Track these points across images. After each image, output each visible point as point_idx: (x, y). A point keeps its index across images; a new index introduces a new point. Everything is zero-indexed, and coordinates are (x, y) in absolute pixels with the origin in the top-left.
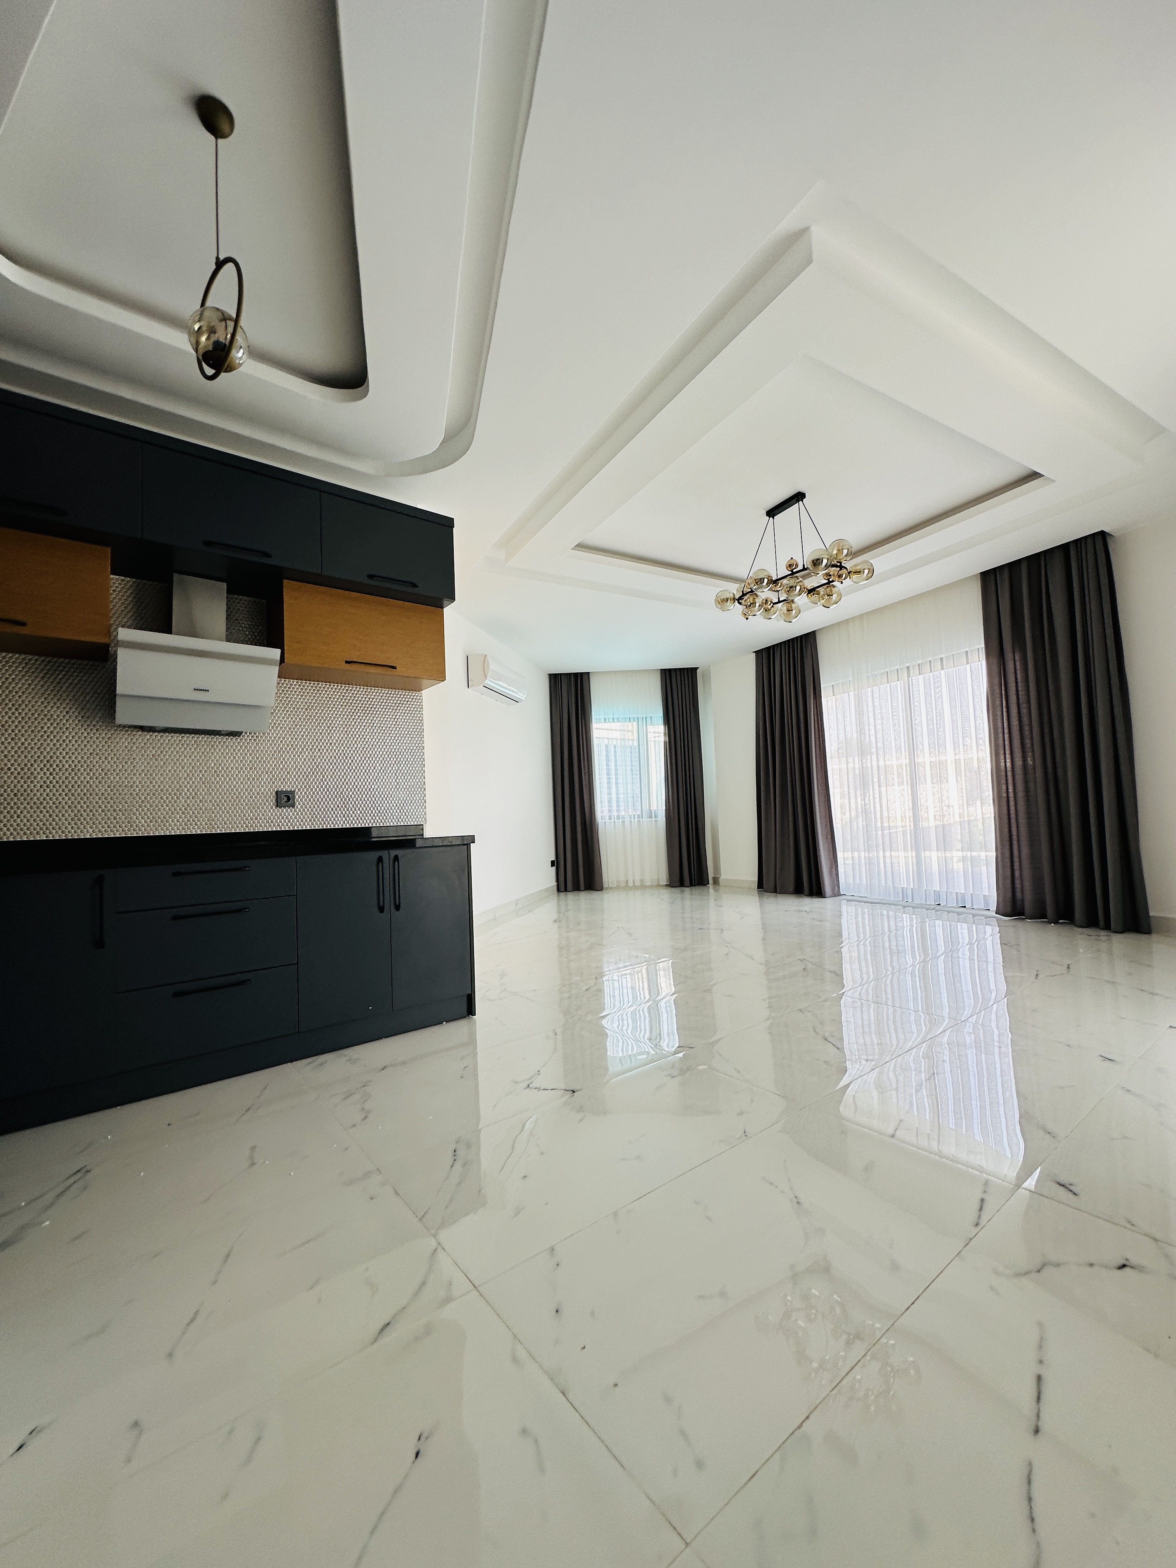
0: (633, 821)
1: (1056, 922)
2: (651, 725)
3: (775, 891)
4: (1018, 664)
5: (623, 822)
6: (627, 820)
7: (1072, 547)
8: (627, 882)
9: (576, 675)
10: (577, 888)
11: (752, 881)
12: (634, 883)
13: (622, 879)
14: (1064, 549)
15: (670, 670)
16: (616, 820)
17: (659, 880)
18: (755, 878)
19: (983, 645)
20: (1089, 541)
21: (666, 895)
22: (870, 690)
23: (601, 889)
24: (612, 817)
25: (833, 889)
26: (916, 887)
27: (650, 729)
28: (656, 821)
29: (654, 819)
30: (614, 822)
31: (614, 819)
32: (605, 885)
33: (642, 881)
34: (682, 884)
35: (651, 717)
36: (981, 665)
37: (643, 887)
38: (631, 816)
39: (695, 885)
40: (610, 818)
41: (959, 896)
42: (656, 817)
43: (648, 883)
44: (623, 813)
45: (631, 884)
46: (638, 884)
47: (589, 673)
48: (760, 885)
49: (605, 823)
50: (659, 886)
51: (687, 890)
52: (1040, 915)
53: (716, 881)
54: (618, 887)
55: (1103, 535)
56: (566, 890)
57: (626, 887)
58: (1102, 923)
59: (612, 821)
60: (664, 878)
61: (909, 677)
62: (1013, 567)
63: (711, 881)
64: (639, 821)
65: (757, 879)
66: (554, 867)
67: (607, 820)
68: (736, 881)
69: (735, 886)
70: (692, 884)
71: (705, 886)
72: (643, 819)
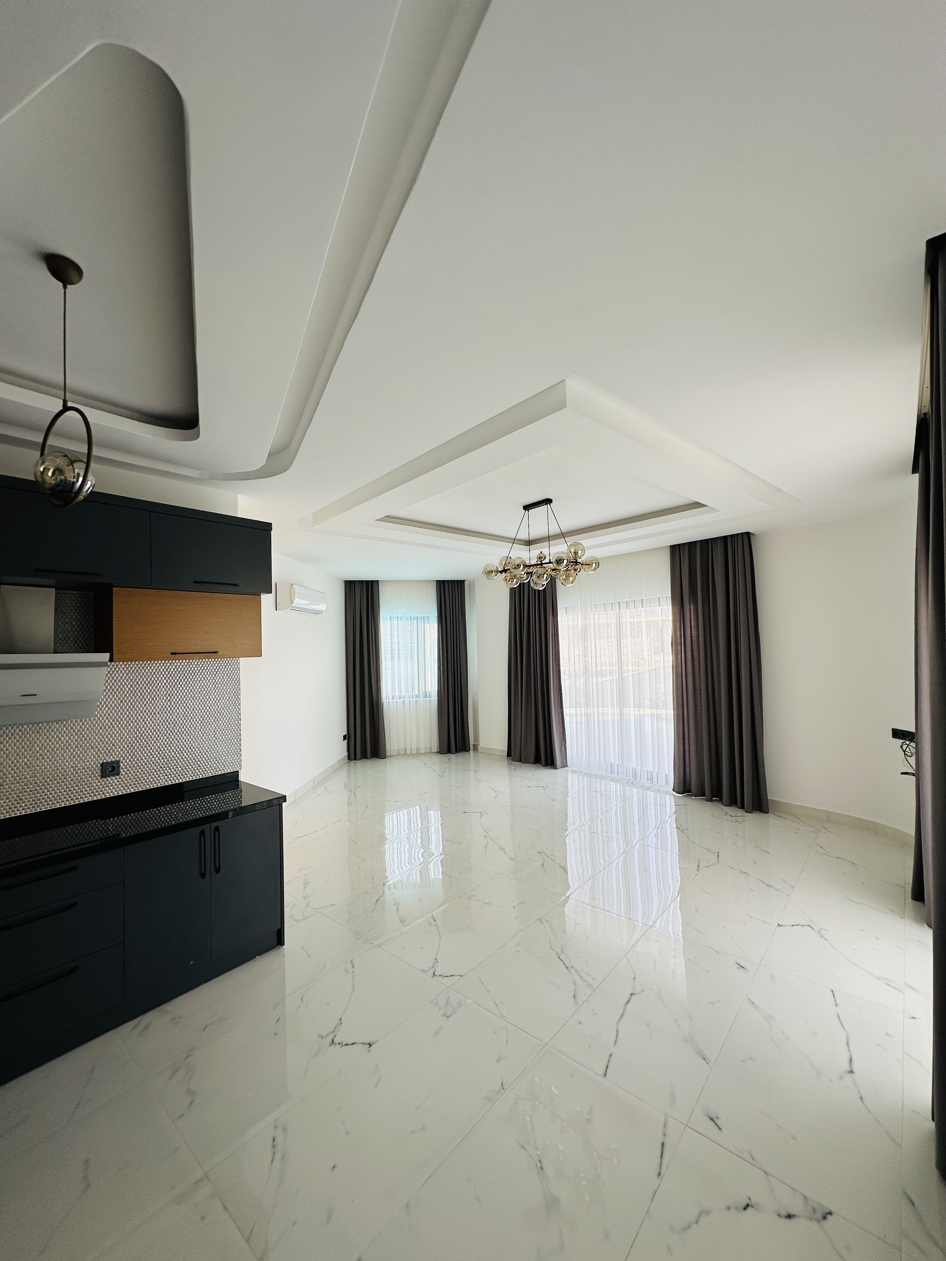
0: (411, 701)
1: (711, 801)
2: (428, 623)
3: (520, 761)
4: (692, 614)
5: (403, 702)
6: (407, 700)
7: (729, 539)
8: (406, 750)
9: (367, 582)
10: (364, 756)
11: (503, 750)
12: (411, 750)
13: (402, 747)
14: (725, 539)
15: (443, 581)
16: (398, 700)
17: (431, 747)
19: (670, 595)
20: (740, 538)
21: (436, 760)
22: (592, 613)
23: (384, 756)
24: (395, 697)
25: (562, 763)
26: (620, 763)
27: (427, 625)
28: (430, 700)
29: (428, 699)
30: (397, 702)
31: (397, 699)
32: (388, 754)
33: (418, 749)
34: (449, 751)
35: (428, 617)
36: (669, 608)
37: (418, 754)
38: (410, 696)
39: (459, 752)
40: (393, 698)
41: (649, 772)
42: (430, 697)
43: (423, 751)
44: (403, 694)
45: (409, 752)
46: (414, 752)
47: (378, 581)
48: (509, 754)
49: (389, 702)
50: (431, 752)
51: (453, 756)
52: (701, 793)
53: (476, 748)
54: (398, 755)
55: (748, 534)
56: (355, 759)
57: (405, 754)
58: (739, 805)
59: (395, 700)
60: (435, 746)
61: (619, 609)
62: (691, 545)
63: (472, 747)
64: (416, 701)
65: (507, 749)
66: (346, 741)
67: (391, 700)
68: (491, 749)
69: (490, 754)
70: (457, 751)
71: (467, 753)
72: (420, 699)
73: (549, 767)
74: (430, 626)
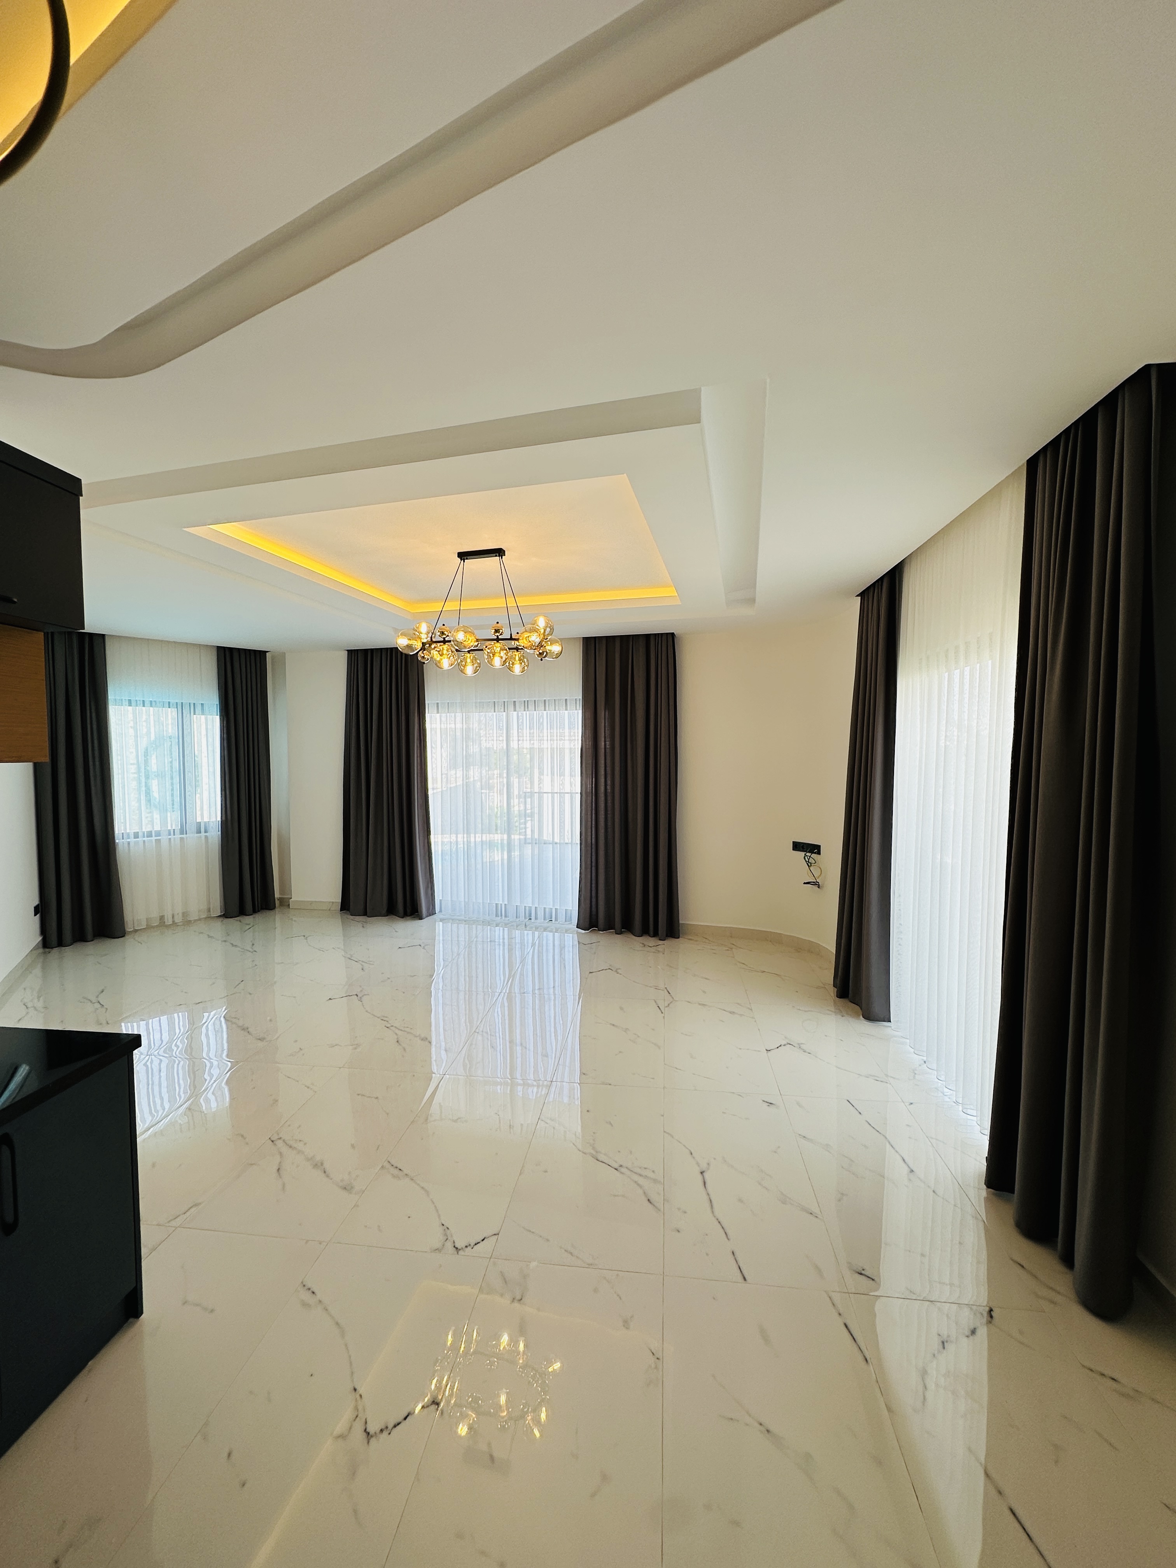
0: (172, 840)
2: (202, 714)
3: (365, 914)
5: (157, 841)
6: (164, 838)
7: (653, 638)
8: (163, 918)
10: (80, 937)
11: (334, 902)
12: (173, 917)
13: (155, 914)
14: (647, 637)
15: (231, 650)
17: (208, 911)
18: (338, 899)
19: (581, 699)
20: (664, 637)
21: (219, 928)
23: (120, 934)
25: (428, 909)
26: (510, 903)
28: (206, 837)
29: (203, 834)
30: (144, 842)
32: (129, 928)
33: (185, 914)
34: (242, 912)
35: (202, 704)
37: (188, 922)
38: (169, 831)
39: (259, 911)
41: (547, 910)
42: (206, 832)
43: (194, 916)
44: (154, 828)
45: (169, 922)
46: (178, 919)
47: (103, 636)
48: (346, 906)
49: (129, 843)
50: (209, 918)
51: (248, 919)
52: (609, 926)
53: (286, 903)
54: (149, 927)
55: (673, 634)
56: (61, 944)
57: (162, 925)
58: (651, 933)
60: (216, 907)
63: (277, 903)
64: (182, 839)
65: (340, 901)
66: (38, 915)
67: (132, 840)
68: (311, 903)
69: (309, 909)
70: (255, 911)
71: (272, 912)
72: (187, 835)
73: (409, 918)
74: (206, 719)
